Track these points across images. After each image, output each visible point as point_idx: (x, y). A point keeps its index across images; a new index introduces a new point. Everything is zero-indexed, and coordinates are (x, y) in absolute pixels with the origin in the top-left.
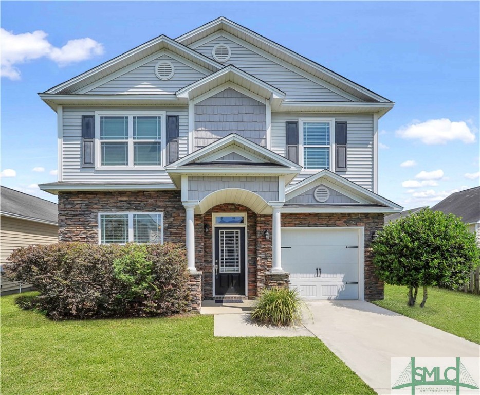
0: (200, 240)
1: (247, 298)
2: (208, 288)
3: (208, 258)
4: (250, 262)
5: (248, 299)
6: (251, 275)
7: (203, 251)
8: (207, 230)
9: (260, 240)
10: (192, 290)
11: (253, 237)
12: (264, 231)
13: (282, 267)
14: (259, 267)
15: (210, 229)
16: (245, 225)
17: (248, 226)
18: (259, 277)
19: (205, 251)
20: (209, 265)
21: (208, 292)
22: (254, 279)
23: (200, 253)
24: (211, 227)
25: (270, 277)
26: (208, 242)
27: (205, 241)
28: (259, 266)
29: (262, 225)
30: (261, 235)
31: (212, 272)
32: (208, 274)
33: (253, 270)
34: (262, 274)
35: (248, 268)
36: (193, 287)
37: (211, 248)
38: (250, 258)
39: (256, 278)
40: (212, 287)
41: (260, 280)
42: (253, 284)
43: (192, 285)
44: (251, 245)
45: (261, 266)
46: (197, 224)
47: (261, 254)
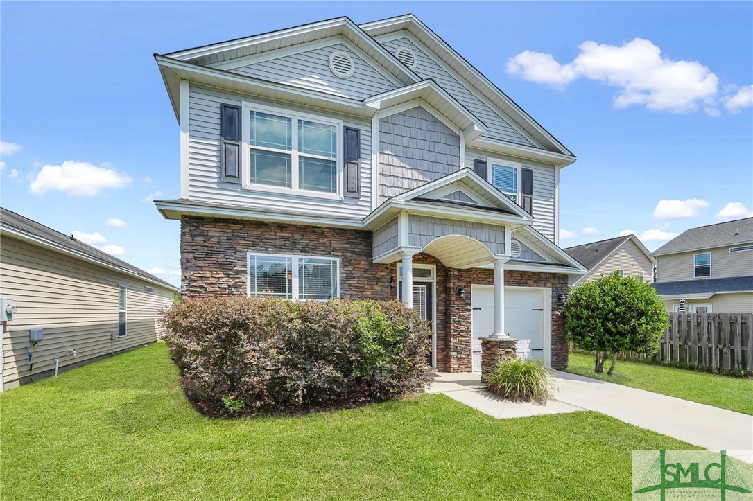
1: (436, 370)
4: (439, 326)
5: (438, 371)
6: (441, 342)
9: (453, 299)
11: (443, 295)
12: (460, 288)
16: (433, 279)
17: (437, 282)
18: (452, 344)
22: (445, 347)
24: (396, 280)
28: (452, 331)
29: (455, 281)
30: (455, 293)
33: (444, 335)
34: (455, 341)
35: (437, 334)
38: (439, 321)
39: (448, 345)
41: (453, 347)
42: (442, 353)
44: (441, 305)
45: (455, 331)
46: (383, 276)
47: (454, 316)
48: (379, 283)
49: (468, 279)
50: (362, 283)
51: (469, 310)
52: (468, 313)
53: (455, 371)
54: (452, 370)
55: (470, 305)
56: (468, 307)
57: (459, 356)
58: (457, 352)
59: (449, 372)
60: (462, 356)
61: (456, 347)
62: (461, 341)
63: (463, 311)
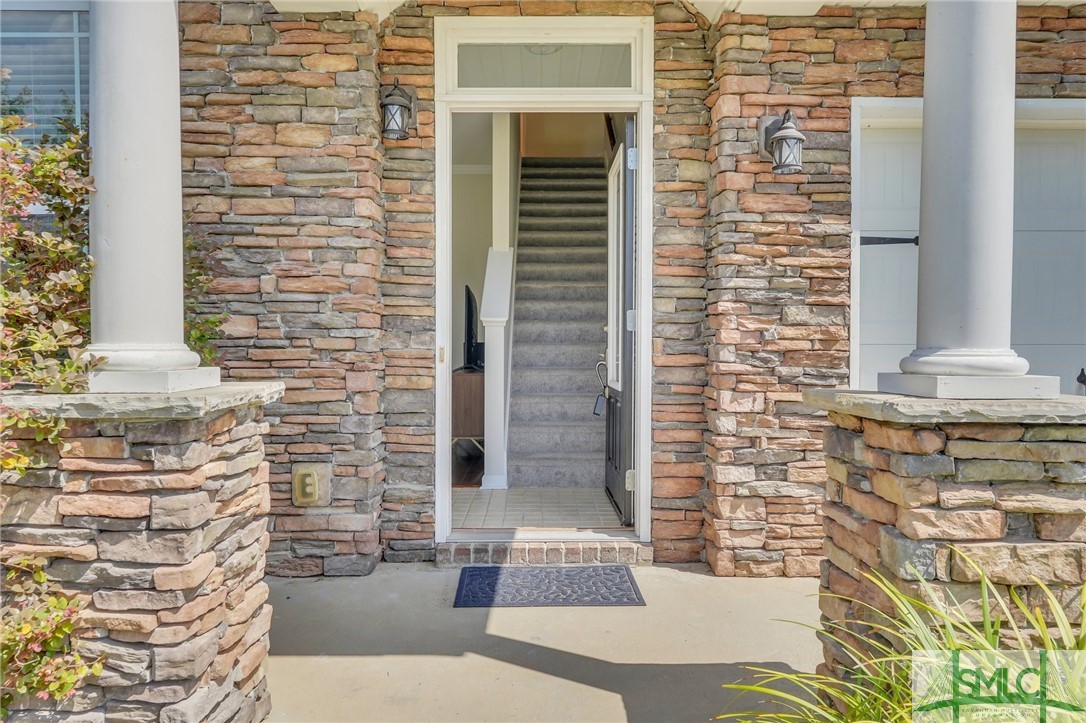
0: (348, 183)
1: (649, 553)
2: (407, 487)
3: (407, 304)
4: (670, 330)
5: (656, 561)
6: (674, 414)
7: (372, 256)
8: (396, 121)
9: (739, 181)
10: (107, 583)
11: (693, 171)
12: (768, 121)
13: (1017, 345)
14: (728, 360)
15: (420, 118)
16: (639, 95)
17: (658, 104)
18: (726, 424)
19: (391, 261)
20: (415, 347)
21: (404, 512)
22: (690, 435)
23: (350, 269)
24: (428, 105)
25: (932, 443)
26: (404, 203)
27: (392, 196)
28: (727, 354)
29: (749, 83)
30: (743, 150)
31: (430, 392)
32: (404, 401)
33: (686, 376)
34: (746, 405)
35: (659, 368)
36: (124, 549)
37: (426, 242)
38: (669, 306)
39: (706, 429)
40: (431, 482)
41: (731, 441)
42: (684, 469)
43: (110, 528)
44: (676, 222)
45: (744, 352)
46: (332, 75)
47: (739, 272)
48: (312, 114)
49: (832, 72)
50: (223, 112)
51: (840, 242)
52: (828, 257)
53: (742, 565)
54: (724, 561)
55: (843, 210)
56: (830, 225)
57: (766, 488)
58: (759, 467)
59: (710, 569)
60: (787, 489)
61: (753, 441)
62: (781, 409)
63: (794, 247)
